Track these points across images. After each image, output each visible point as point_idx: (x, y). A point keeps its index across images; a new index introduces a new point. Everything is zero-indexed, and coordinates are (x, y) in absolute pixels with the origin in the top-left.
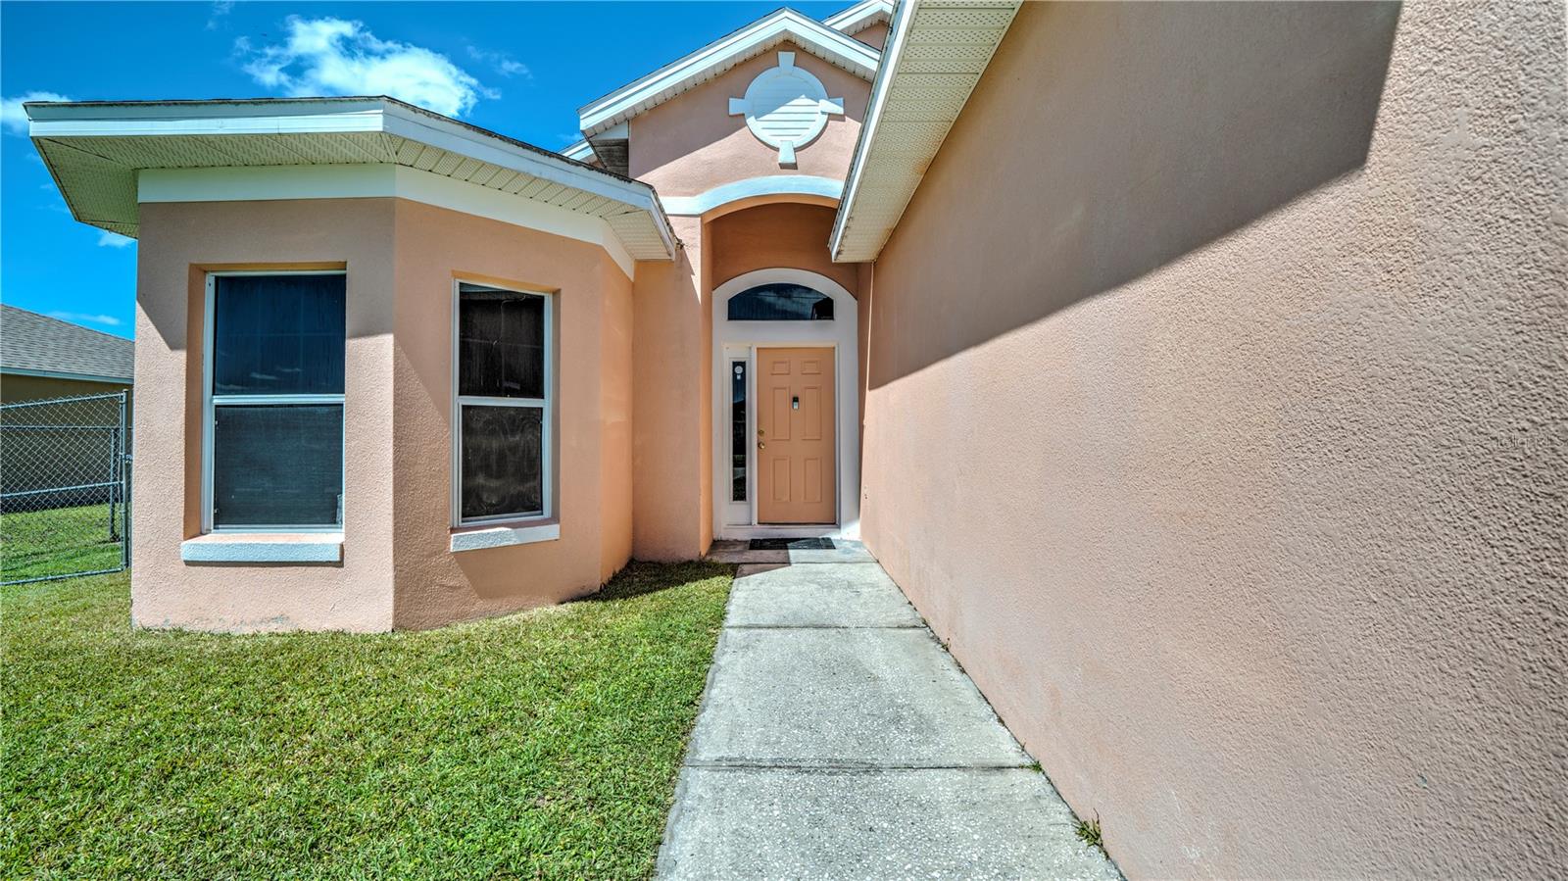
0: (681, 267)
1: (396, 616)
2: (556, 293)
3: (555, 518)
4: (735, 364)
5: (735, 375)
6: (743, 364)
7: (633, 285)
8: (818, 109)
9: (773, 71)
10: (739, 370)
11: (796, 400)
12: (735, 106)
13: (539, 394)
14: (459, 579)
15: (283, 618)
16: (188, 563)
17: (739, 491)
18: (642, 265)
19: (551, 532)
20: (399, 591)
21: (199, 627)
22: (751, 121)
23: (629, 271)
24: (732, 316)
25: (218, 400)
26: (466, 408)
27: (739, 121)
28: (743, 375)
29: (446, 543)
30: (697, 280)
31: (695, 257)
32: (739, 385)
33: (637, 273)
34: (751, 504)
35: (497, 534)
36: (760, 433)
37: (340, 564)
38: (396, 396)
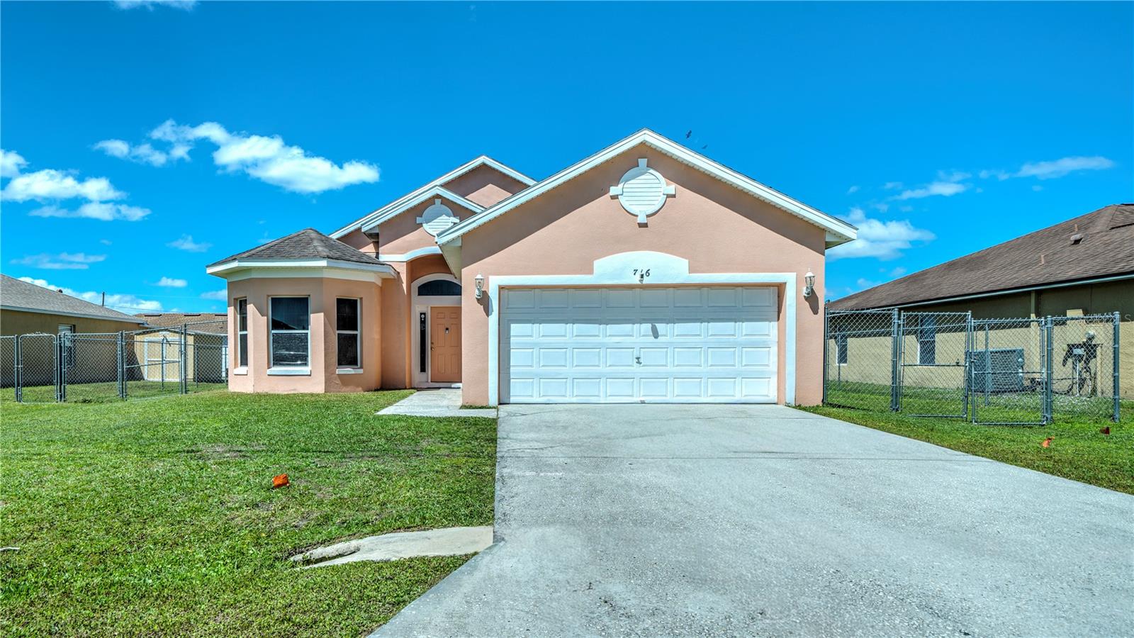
0: (398, 281)
1: (325, 389)
2: (361, 299)
3: (361, 367)
4: (421, 314)
5: (421, 318)
6: (424, 314)
7: (381, 288)
8: (450, 221)
9: (433, 206)
10: (423, 316)
11: (447, 329)
12: (419, 220)
13: (356, 329)
14: (338, 382)
15: (295, 390)
16: (269, 375)
17: (423, 369)
18: (385, 281)
19: (361, 371)
20: (326, 382)
21: (272, 392)
22: (424, 225)
23: (379, 283)
24: (420, 294)
25: (273, 332)
26: (338, 334)
27: (420, 225)
28: (425, 318)
29: (335, 372)
30: (404, 286)
31: (404, 277)
32: (423, 322)
33: (382, 283)
34: (428, 374)
35: (348, 370)
36: (432, 343)
37: (310, 375)
38: (325, 331)
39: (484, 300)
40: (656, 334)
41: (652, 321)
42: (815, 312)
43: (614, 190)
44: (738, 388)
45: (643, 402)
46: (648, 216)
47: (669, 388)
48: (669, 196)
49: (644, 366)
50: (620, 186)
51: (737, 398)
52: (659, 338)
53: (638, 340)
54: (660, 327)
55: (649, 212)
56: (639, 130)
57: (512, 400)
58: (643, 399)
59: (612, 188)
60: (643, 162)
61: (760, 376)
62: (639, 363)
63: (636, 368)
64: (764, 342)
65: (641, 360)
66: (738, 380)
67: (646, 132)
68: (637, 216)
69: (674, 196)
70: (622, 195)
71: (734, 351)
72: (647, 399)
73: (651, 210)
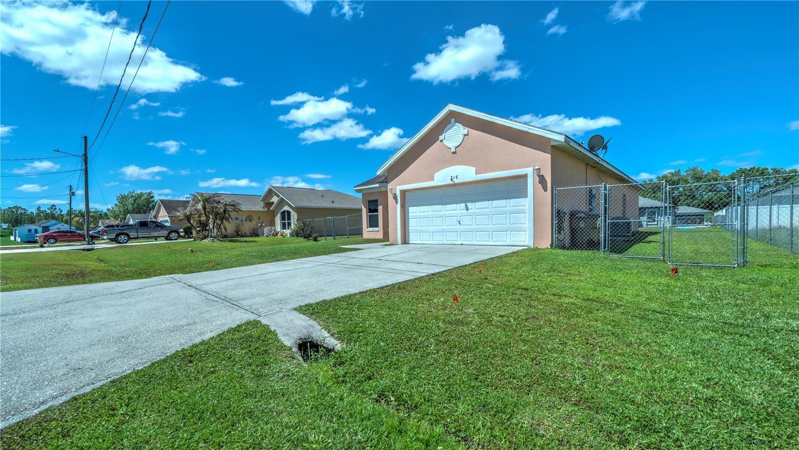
16: (367, 231)
25: (368, 214)
37: (378, 231)
39: (395, 197)
40: (467, 209)
41: (465, 201)
42: (545, 190)
43: (441, 137)
44: (508, 237)
45: (462, 244)
46: (456, 148)
47: (474, 237)
48: (465, 135)
49: (462, 225)
50: (444, 135)
51: (508, 243)
52: (469, 210)
53: (459, 212)
54: (469, 205)
55: (456, 146)
56: (446, 105)
57: (410, 242)
58: (462, 242)
59: (440, 137)
60: (453, 120)
61: (520, 230)
62: (460, 224)
63: (459, 227)
64: (523, 210)
65: (461, 223)
66: (509, 232)
67: (450, 105)
68: (451, 148)
69: (468, 135)
70: (444, 139)
71: (506, 216)
72: (464, 243)
73: (457, 144)
